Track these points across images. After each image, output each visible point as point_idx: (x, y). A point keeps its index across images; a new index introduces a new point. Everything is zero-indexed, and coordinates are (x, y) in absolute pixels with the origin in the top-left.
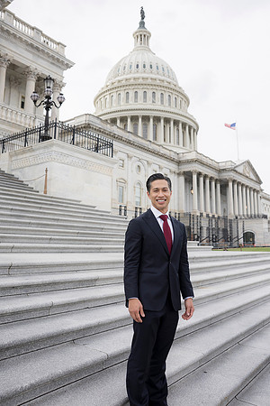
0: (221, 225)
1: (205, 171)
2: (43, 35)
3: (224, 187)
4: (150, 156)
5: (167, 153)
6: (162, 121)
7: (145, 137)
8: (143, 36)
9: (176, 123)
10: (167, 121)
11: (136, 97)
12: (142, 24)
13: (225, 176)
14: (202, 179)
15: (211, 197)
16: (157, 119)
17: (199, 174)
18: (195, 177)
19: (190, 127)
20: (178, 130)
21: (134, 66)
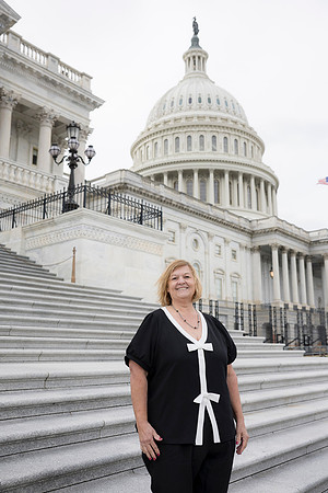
0: (316, 321)
1: (289, 244)
2: (61, 64)
3: (318, 266)
4: (212, 226)
5: (235, 220)
6: (227, 176)
7: (203, 199)
8: (196, 58)
9: (246, 178)
10: (234, 175)
11: (189, 144)
12: (195, 41)
13: (319, 250)
14: (285, 256)
15: (299, 281)
16: (219, 174)
17: (281, 249)
18: (275, 254)
19: (266, 183)
20: (249, 187)
21: (185, 101)
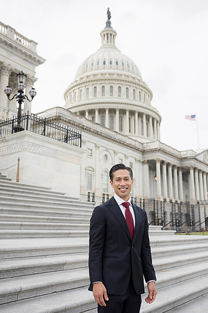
0: (184, 210)
1: (167, 159)
2: (16, 33)
3: (186, 174)
4: (117, 146)
5: (133, 143)
6: (127, 113)
7: (112, 128)
8: (109, 34)
9: (140, 115)
10: (132, 113)
11: (103, 91)
12: (109, 24)
13: (187, 164)
14: (165, 167)
15: (173, 184)
16: (123, 112)
17: (162, 162)
18: (158, 165)
19: (153, 119)
20: (142, 121)
21: (101, 63)
